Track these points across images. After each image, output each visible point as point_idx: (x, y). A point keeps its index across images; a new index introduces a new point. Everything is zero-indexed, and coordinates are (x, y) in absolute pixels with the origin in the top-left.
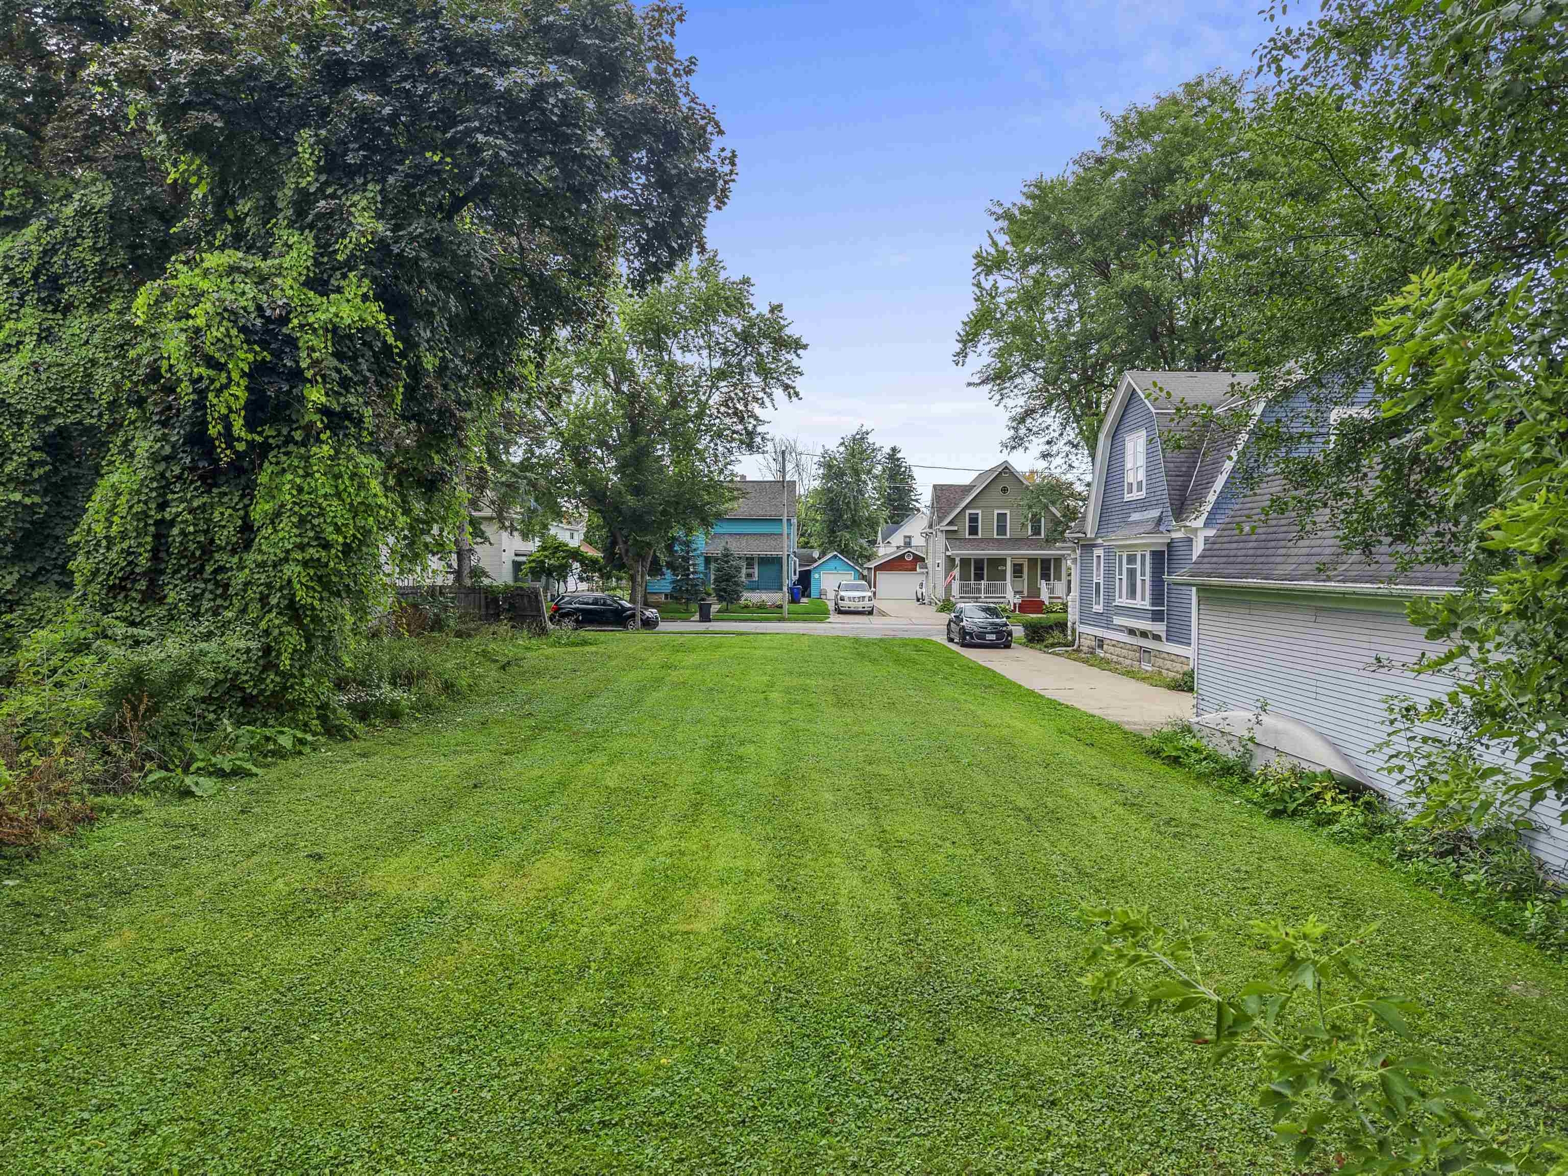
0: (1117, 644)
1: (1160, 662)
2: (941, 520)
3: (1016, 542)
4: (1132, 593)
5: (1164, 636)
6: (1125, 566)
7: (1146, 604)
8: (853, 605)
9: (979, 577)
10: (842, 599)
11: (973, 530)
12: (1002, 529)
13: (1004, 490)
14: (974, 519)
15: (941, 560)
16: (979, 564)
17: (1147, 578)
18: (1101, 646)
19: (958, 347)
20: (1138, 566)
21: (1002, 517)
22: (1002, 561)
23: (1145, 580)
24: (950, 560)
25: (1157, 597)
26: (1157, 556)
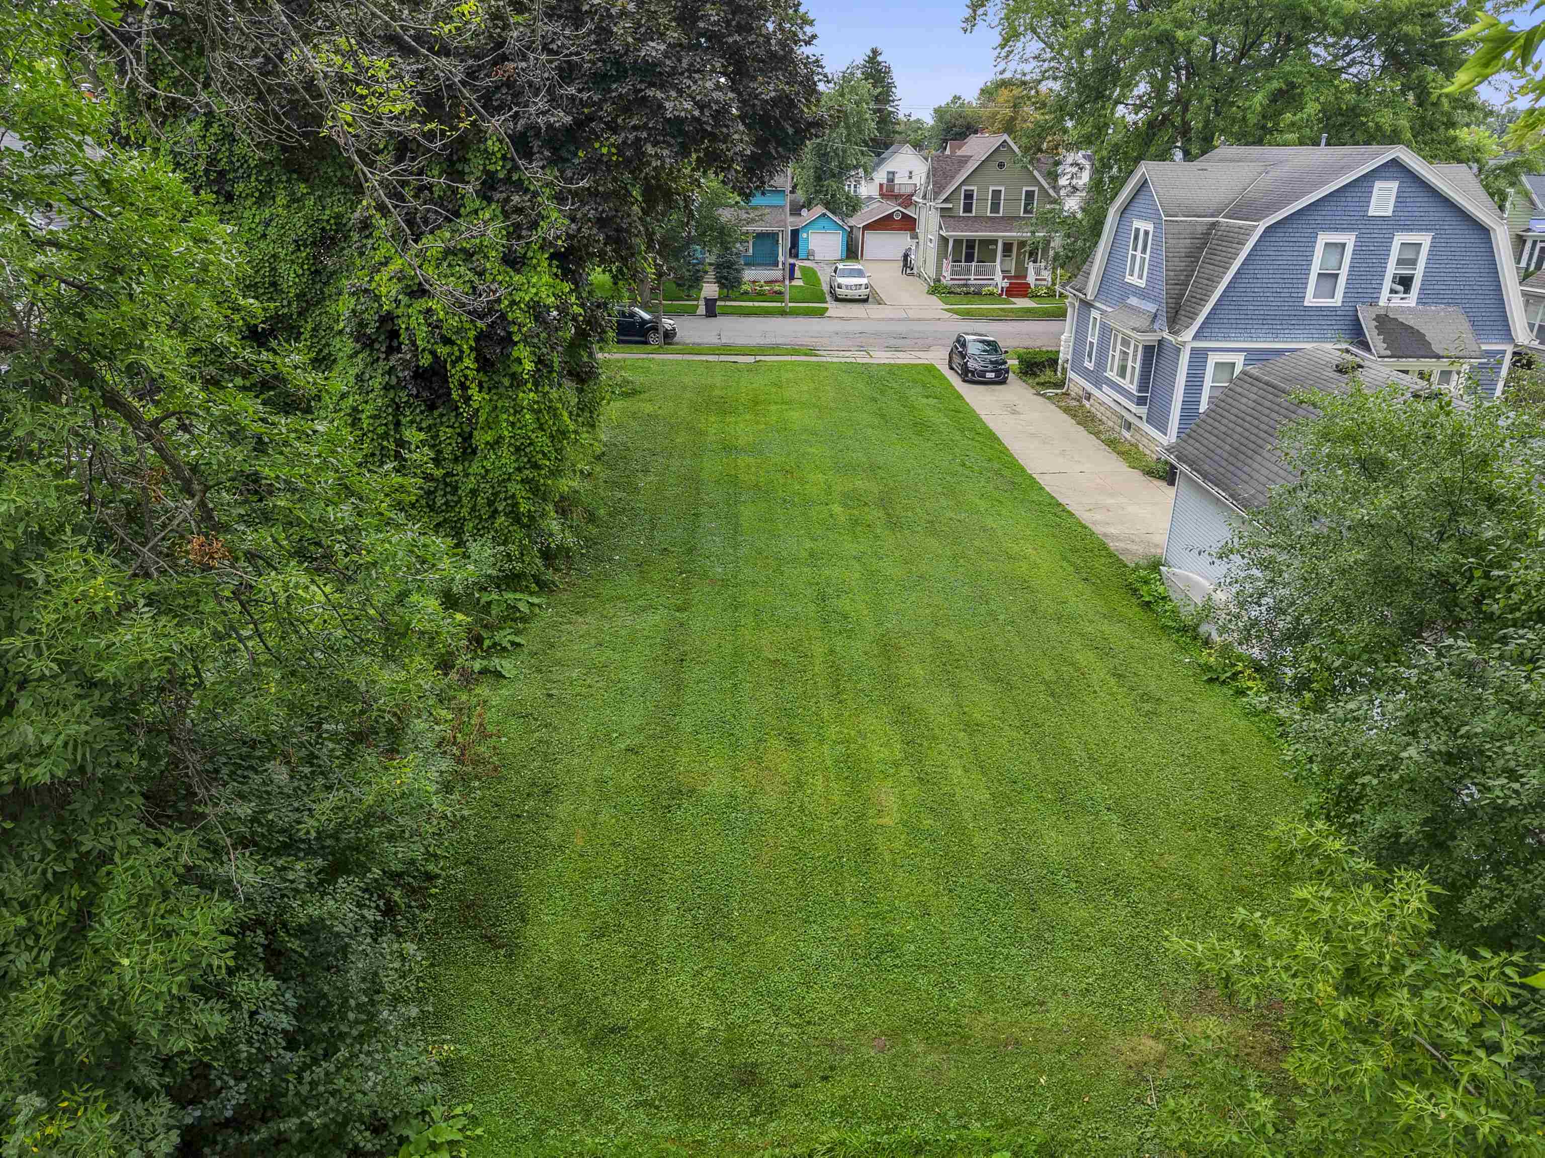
0: (1102, 404)
1: (1138, 436)
2: (936, 194)
3: (1010, 221)
4: (1122, 372)
5: (1144, 417)
6: (1119, 347)
7: (1133, 388)
8: (851, 293)
9: (969, 258)
10: (840, 287)
11: (968, 208)
12: (995, 207)
13: (1001, 165)
14: (969, 196)
15: (933, 237)
16: (971, 244)
17: (1138, 366)
18: (1088, 399)
19: (968, 12)
20: (1131, 352)
21: (996, 194)
22: (995, 242)
23: (1135, 364)
24: (945, 240)
25: (1143, 386)
26: (1149, 350)
